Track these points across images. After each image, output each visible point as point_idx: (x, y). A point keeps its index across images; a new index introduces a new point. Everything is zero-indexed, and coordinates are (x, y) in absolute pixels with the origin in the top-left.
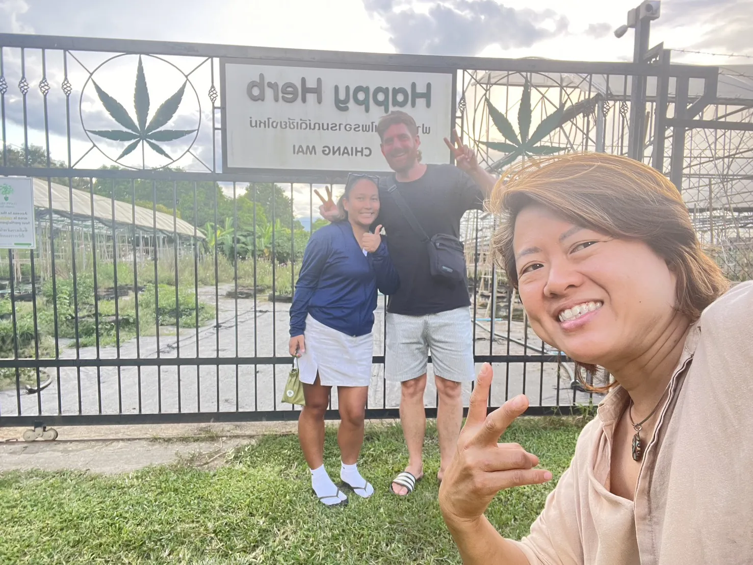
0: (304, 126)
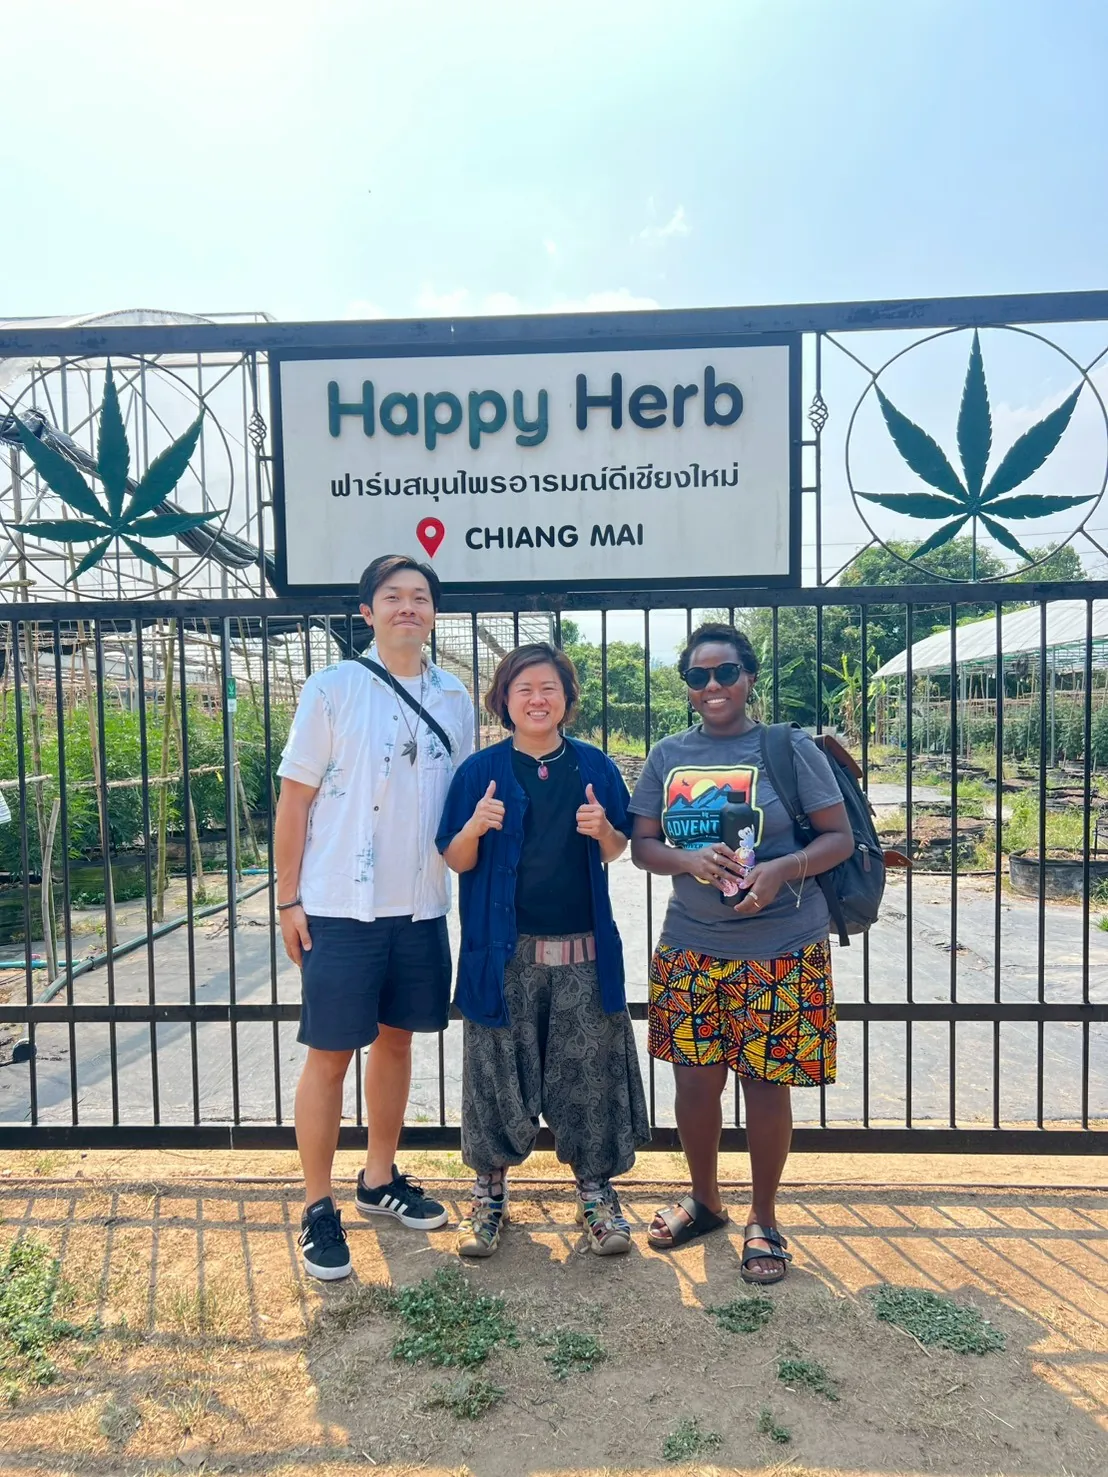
0: (618, 481)
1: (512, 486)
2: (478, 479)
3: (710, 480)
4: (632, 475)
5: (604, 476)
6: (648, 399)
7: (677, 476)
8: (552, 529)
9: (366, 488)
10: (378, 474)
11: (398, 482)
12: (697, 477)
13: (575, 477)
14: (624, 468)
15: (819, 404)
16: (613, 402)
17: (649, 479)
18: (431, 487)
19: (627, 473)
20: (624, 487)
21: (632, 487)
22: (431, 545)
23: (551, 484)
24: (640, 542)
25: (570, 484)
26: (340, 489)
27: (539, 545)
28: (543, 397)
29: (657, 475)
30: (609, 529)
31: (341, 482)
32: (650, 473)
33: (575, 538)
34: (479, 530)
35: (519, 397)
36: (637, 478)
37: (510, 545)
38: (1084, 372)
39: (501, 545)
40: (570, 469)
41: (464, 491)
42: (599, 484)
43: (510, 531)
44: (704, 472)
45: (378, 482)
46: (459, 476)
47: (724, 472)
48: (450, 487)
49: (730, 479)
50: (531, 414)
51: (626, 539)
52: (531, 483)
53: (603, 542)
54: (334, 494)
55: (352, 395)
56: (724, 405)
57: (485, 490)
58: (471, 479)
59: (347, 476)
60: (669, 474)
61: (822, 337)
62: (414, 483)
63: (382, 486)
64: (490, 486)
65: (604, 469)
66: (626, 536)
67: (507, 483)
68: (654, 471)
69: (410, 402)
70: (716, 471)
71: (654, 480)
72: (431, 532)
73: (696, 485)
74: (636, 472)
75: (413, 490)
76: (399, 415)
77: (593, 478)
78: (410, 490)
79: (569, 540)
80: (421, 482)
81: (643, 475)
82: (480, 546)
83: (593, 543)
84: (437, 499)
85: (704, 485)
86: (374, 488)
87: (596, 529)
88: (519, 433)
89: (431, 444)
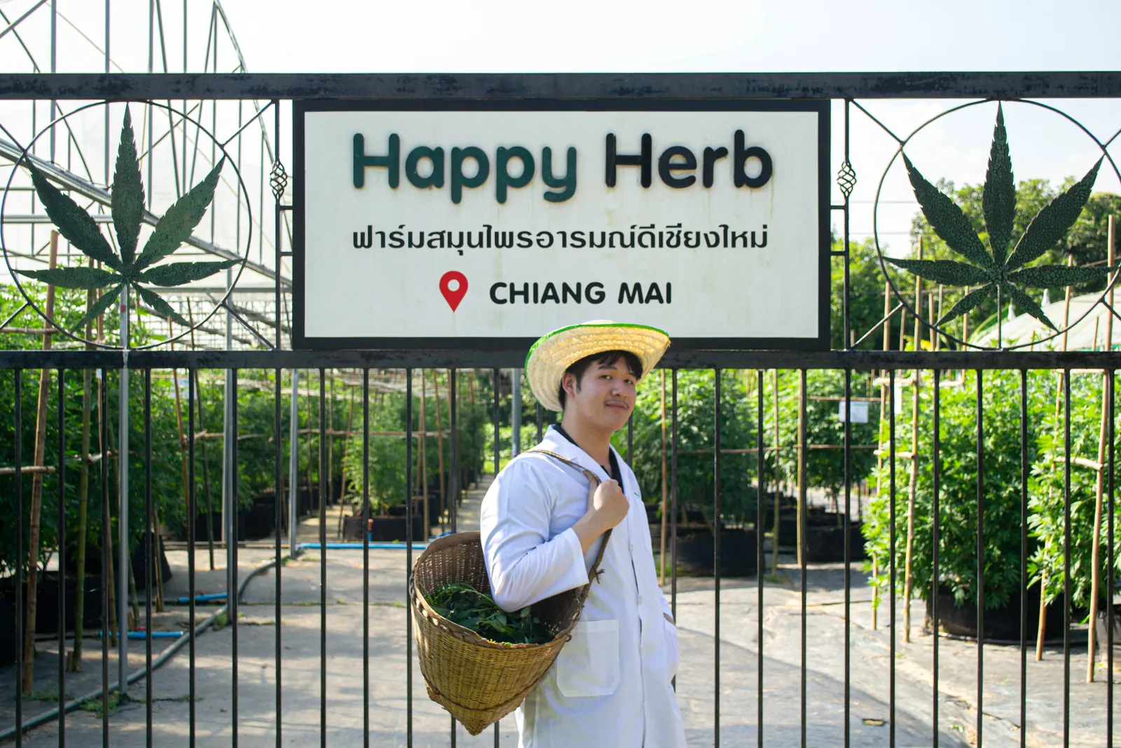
0: (647, 240)
1: (538, 241)
2: (504, 234)
3: (740, 241)
4: (661, 234)
5: (632, 234)
6: (677, 159)
7: (706, 235)
8: (579, 285)
9: (388, 241)
10: (401, 227)
11: (422, 234)
12: (726, 237)
13: (603, 234)
14: (653, 226)
15: (847, 169)
16: (642, 160)
17: (678, 238)
18: (456, 241)
19: (656, 232)
20: (653, 245)
21: (661, 245)
22: (454, 299)
23: (578, 240)
24: (669, 301)
25: (598, 241)
26: (362, 241)
27: (565, 301)
28: (572, 154)
29: (686, 234)
30: (638, 287)
31: (363, 234)
32: (679, 232)
33: (602, 295)
34: (504, 285)
35: (547, 153)
36: (666, 237)
37: (536, 301)
38: (1103, 147)
39: (526, 301)
40: (599, 225)
41: (489, 245)
42: (627, 241)
43: (536, 286)
44: (734, 233)
45: (401, 234)
46: (485, 230)
47: (753, 234)
48: (475, 241)
49: (759, 240)
50: (559, 169)
51: (654, 298)
52: (558, 239)
53: (631, 300)
54: (356, 246)
55: (377, 146)
56: (753, 168)
57: (511, 245)
58: (497, 234)
59: (370, 228)
60: (698, 234)
61: (851, 103)
62: (438, 236)
63: (405, 238)
64: (516, 240)
65: (633, 227)
66: (655, 294)
67: (534, 238)
68: (684, 230)
69: (436, 155)
70: (745, 233)
71: (683, 239)
72: (454, 285)
73: (726, 245)
74: (665, 231)
75: (437, 243)
76: (425, 168)
77: (622, 235)
78: (434, 243)
79: (596, 297)
80: (446, 236)
81: (672, 234)
82: (504, 301)
83: (621, 300)
84: (461, 253)
85: (734, 245)
86: (397, 240)
87: (624, 287)
88: (547, 188)
89: (456, 198)
